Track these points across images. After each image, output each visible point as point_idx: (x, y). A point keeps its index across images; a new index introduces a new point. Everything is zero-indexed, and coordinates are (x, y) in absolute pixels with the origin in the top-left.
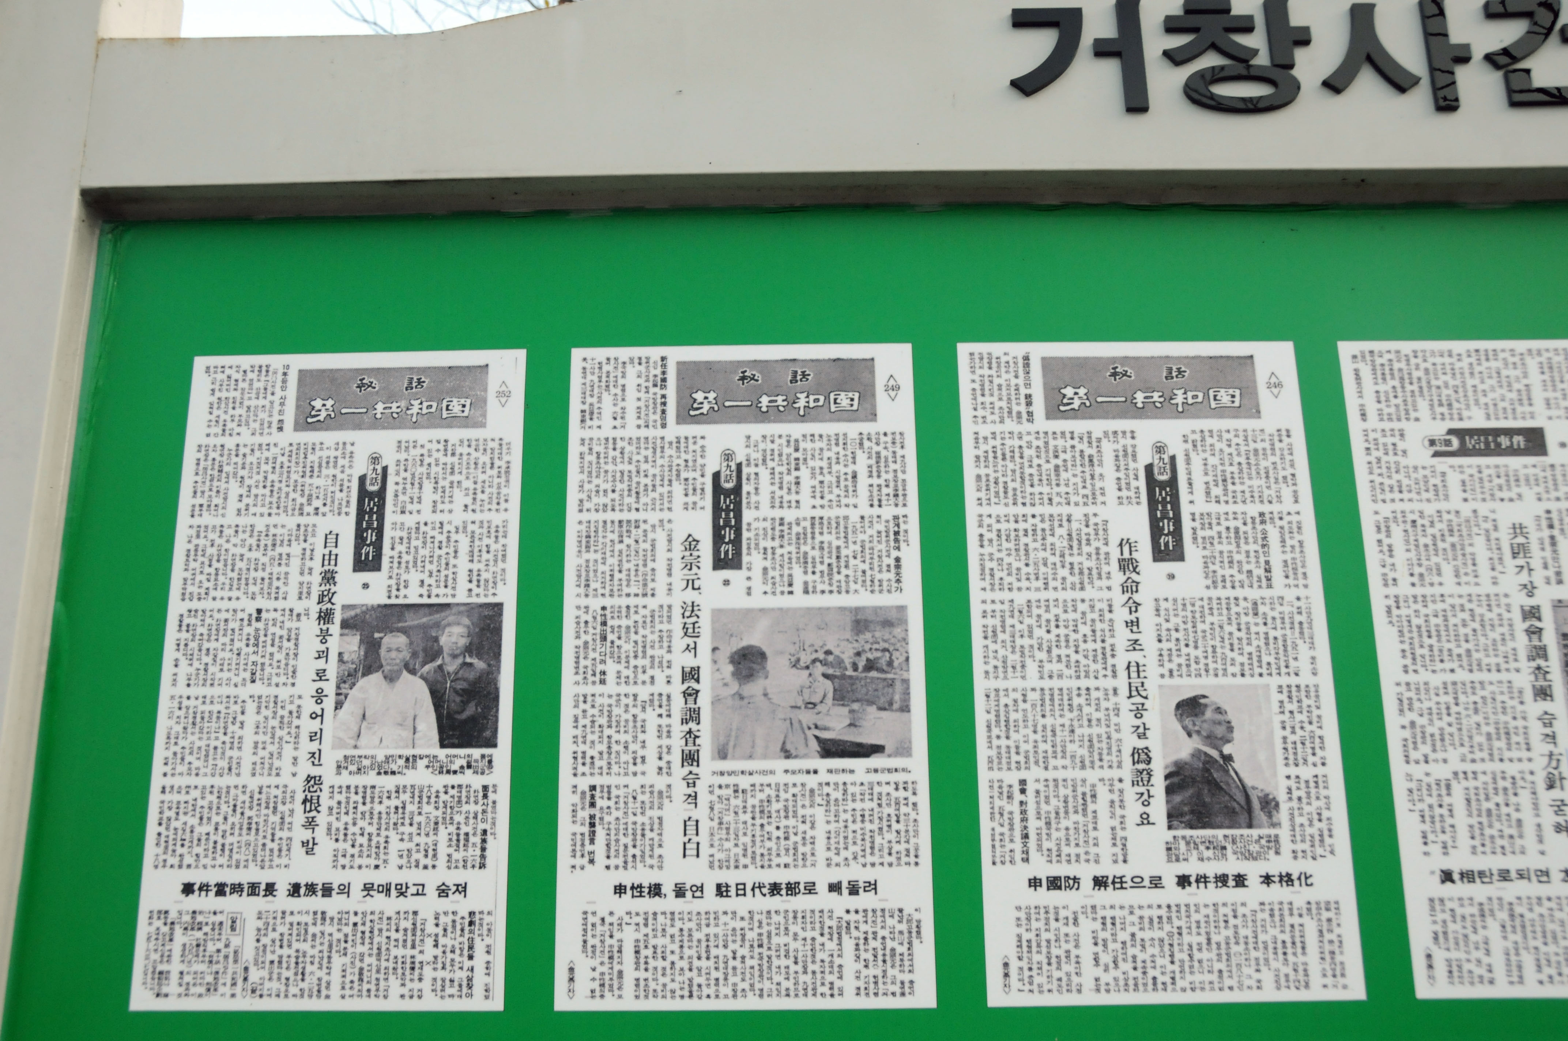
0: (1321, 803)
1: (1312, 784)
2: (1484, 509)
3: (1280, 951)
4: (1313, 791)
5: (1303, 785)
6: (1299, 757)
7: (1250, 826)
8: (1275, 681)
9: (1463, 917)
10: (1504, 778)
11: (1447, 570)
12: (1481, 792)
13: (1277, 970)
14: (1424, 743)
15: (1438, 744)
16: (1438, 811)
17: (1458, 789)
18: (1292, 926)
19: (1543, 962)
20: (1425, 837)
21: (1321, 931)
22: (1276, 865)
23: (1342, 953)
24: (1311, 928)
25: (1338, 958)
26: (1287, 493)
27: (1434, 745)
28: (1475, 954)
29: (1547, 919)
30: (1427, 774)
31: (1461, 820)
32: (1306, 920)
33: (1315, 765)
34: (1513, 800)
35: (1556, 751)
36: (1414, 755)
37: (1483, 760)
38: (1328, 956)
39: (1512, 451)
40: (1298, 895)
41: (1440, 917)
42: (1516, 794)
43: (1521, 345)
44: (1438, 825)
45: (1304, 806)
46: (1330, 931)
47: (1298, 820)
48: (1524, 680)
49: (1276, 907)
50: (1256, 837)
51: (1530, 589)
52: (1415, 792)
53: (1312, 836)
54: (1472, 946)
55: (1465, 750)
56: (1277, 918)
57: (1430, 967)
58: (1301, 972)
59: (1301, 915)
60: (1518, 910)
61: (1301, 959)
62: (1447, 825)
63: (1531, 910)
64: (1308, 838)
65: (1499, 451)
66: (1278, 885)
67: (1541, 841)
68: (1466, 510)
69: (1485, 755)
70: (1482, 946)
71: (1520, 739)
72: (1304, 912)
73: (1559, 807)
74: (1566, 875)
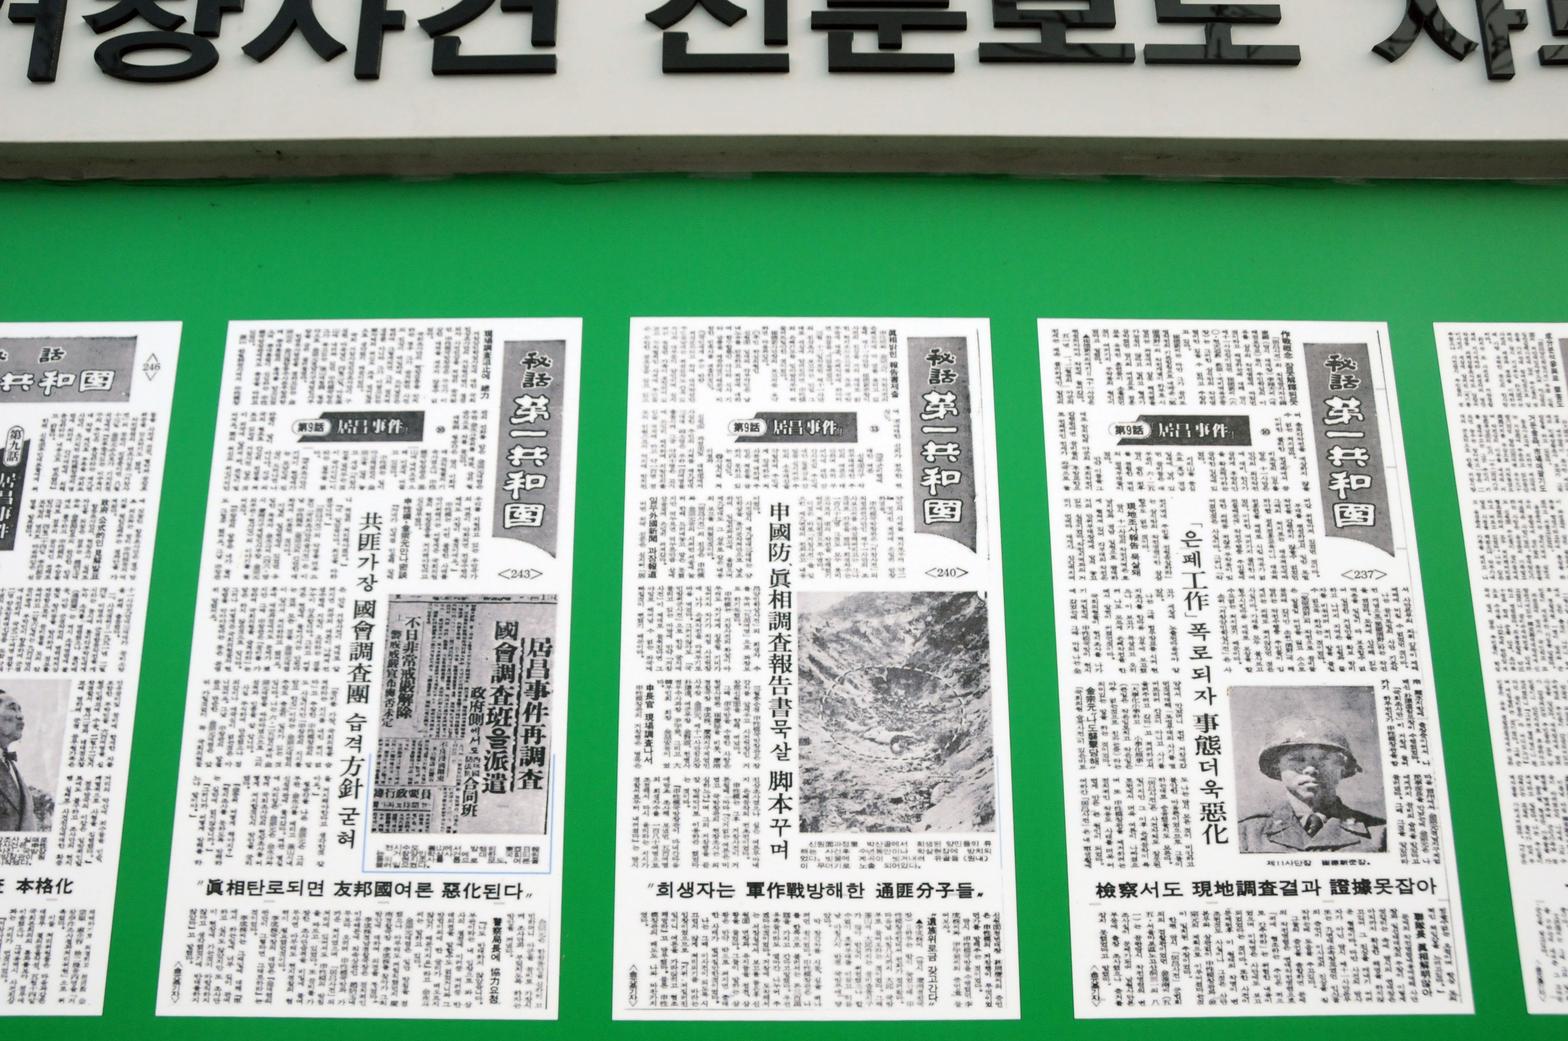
0: (99, 806)
1: (93, 786)
2: (339, 497)
3: (22, 962)
4: (93, 793)
5: (83, 786)
6: (86, 757)
7: (19, 828)
8: (78, 676)
9: (223, 931)
10: (297, 784)
11: (286, 562)
12: (270, 797)
13: (14, 982)
14: (220, 745)
15: (236, 746)
16: (219, 817)
17: (245, 795)
18: (40, 935)
19: (297, 980)
20: (200, 845)
21: (69, 942)
22: (36, 871)
23: (86, 965)
24: (60, 936)
25: (82, 971)
26: (136, 479)
27: (230, 747)
28: (227, 970)
29: (311, 935)
30: (217, 778)
31: (243, 828)
32: (57, 929)
33: (100, 766)
34: (302, 807)
35: (358, 757)
36: (207, 757)
37: (279, 764)
38: (71, 969)
39: (387, 436)
40: (53, 903)
41: (199, 929)
42: (305, 802)
43: (421, 324)
44: (217, 832)
45: (80, 808)
46: (79, 941)
47: (71, 823)
48: (341, 681)
49: (28, 915)
50: (22, 840)
51: (369, 583)
52: (200, 797)
53: (81, 841)
54: (225, 961)
55: (262, 753)
56: (26, 927)
57: (177, 982)
58: (39, 984)
59: (52, 924)
60: (282, 924)
61: (43, 970)
62: (226, 833)
63: (295, 925)
64: (77, 842)
65: (372, 436)
66: (35, 891)
67: (322, 852)
68: (321, 499)
69: (282, 759)
70: (236, 961)
71: (324, 743)
72: (57, 920)
73: (349, 816)
74: (343, 889)
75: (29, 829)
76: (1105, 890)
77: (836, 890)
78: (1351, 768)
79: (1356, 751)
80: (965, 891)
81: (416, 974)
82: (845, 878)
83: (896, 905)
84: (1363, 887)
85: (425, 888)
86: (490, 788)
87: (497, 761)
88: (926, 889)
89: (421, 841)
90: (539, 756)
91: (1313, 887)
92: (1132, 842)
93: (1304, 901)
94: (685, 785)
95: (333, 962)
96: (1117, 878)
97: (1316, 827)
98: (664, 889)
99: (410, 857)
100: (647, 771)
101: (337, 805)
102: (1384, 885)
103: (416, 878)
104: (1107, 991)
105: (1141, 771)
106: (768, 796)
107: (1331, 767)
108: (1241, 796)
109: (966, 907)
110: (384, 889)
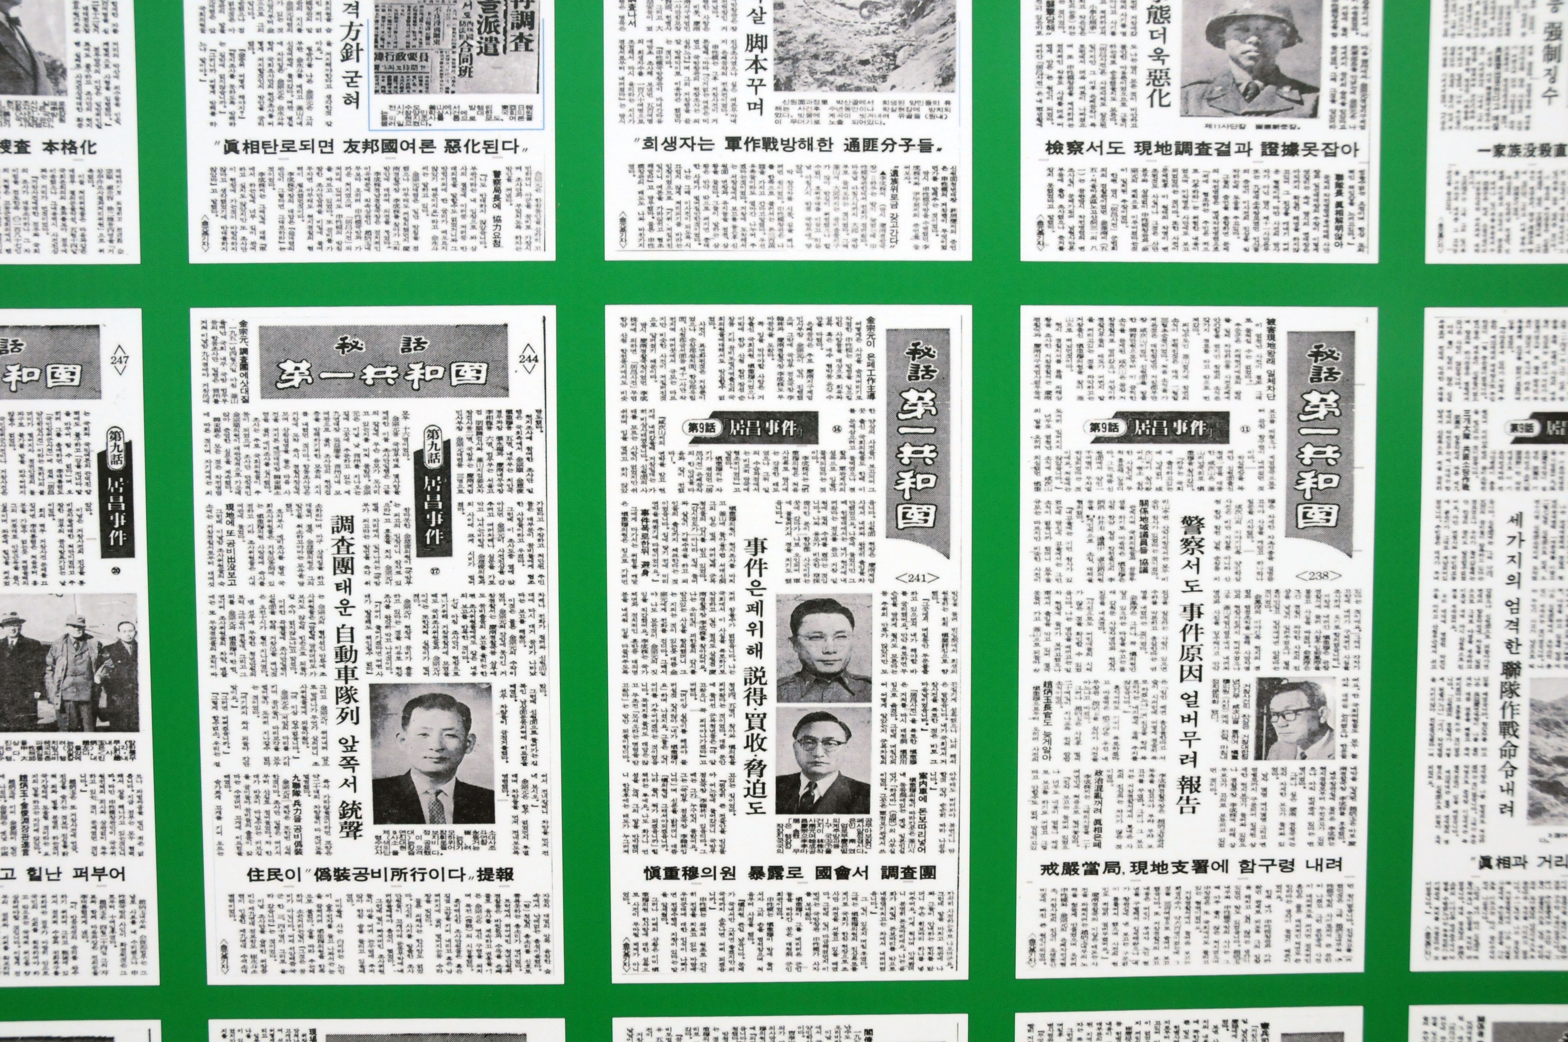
0: (111, 71)
1: (102, 52)
3: (59, 217)
4: (102, 58)
5: (92, 52)
6: (90, 23)
7: (35, 92)
9: (243, 187)
10: (299, 49)
12: (276, 62)
13: (55, 235)
14: (222, 11)
15: (237, 13)
16: (229, 81)
17: (252, 60)
18: (73, 193)
19: (315, 229)
20: (213, 107)
21: (101, 198)
22: (59, 132)
23: (120, 219)
24: (90, 193)
25: (116, 224)
27: (232, 14)
28: (250, 222)
29: (325, 189)
30: (222, 44)
31: (252, 91)
32: (87, 187)
33: (106, 32)
34: (306, 71)
35: (356, 22)
36: (210, 24)
37: (281, 30)
38: (106, 223)
40: (81, 163)
41: (220, 186)
42: (310, 66)
44: (228, 96)
45: (92, 73)
46: (110, 198)
47: (86, 88)
49: (58, 174)
50: (40, 104)
52: (208, 62)
53: (98, 105)
54: (248, 214)
55: (264, 20)
56: (58, 185)
57: (206, 233)
58: (78, 237)
59: (82, 183)
60: (298, 179)
61: (80, 225)
62: (236, 96)
63: (310, 179)
64: (94, 106)
66: (61, 152)
67: (329, 113)
69: (284, 25)
70: (258, 214)
71: (322, 9)
72: (86, 179)
73: (352, 79)
74: (352, 146)
75: (45, 93)
76: (1054, 148)
77: (807, 144)
78: (1292, 38)
79: (1299, 22)
80: (926, 146)
81: (424, 223)
82: (816, 133)
83: (862, 158)
84: (1292, 150)
85: (428, 144)
86: (484, 51)
87: (489, 25)
88: (890, 144)
89: (422, 101)
90: (529, 20)
91: (1244, 148)
92: (1081, 104)
93: (1237, 160)
94: (667, 47)
95: (348, 213)
96: (1065, 136)
97: (1251, 94)
98: (649, 143)
99: (412, 116)
100: (631, 34)
101: (340, 68)
102: (1311, 148)
103: (419, 135)
104: (1051, 237)
105: (1093, 38)
106: (744, 57)
107: (1274, 37)
108: (1186, 63)
109: (926, 161)
110: (390, 146)
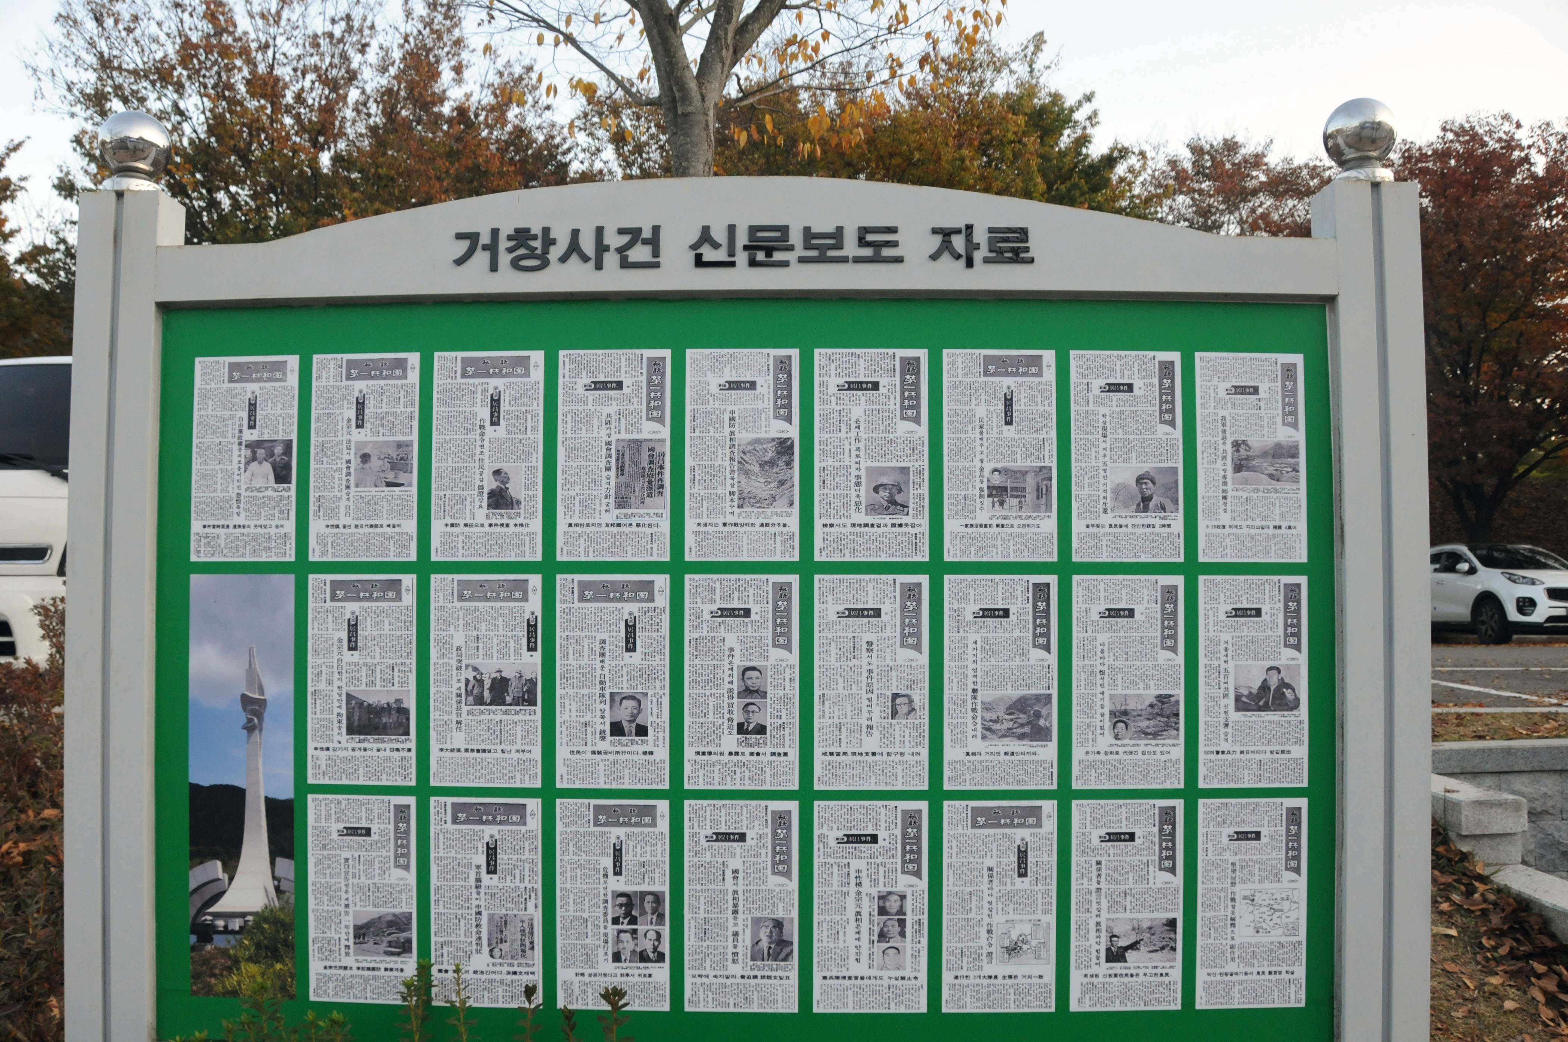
0: (535, 502)
1: (532, 496)
2: (598, 409)
3: (517, 546)
4: (532, 498)
5: (529, 497)
6: (529, 488)
7: (512, 509)
8: (524, 464)
9: (574, 537)
10: (592, 495)
11: (584, 429)
12: (584, 499)
13: (516, 552)
14: (568, 484)
15: (573, 484)
16: (570, 505)
17: (577, 499)
18: (522, 539)
19: (596, 550)
20: (565, 513)
21: (530, 541)
22: (519, 521)
23: (536, 547)
24: (527, 539)
26: (535, 403)
27: (571, 485)
28: (576, 548)
29: (599, 538)
30: (568, 494)
31: (577, 508)
32: (526, 537)
33: (534, 490)
34: (594, 502)
35: (609, 487)
36: (565, 488)
37: (586, 490)
38: (531, 548)
39: (612, 389)
40: (524, 530)
41: (567, 537)
42: (595, 500)
43: (620, 351)
44: (569, 509)
46: (533, 540)
48: (603, 465)
49: (518, 533)
51: (609, 436)
52: (564, 499)
53: (531, 512)
54: (575, 546)
55: (581, 486)
56: (517, 537)
57: (562, 551)
58: (523, 552)
60: (590, 535)
61: (523, 548)
62: (572, 509)
63: (594, 535)
65: (607, 389)
66: (519, 527)
67: (600, 515)
68: (593, 409)
69: (587, 488)
70: (578, 546)
71: (599, 483)
72: (526, 535)
73: (608, 504)
74: (607, 525)
75: (515, 509)
76: (825, 525)
77: (748, 525)
78: (900, 491)
79: (902, 486)
80: (785, 525)
81: (629, 549)
82: (751, 522)
83: (765, 529)
84: (901, 525)
85: (630, 525)
86: (649, 496)
87: (650, 488)
88: (773, 525)
89: (629, 511)
90: (662, 487)
91: (886, 525)
92: (833, 512)
93: (883, 529)
94: (704, 495)
95: (606, 546)
96: (829, 522)
97: (887, 508)
98: (699, 524)
99: (626, 516)
100: (693, 491)
101: (604, 501)
102: (907, 525)
103: (628, 522)
104: (824, 553)
105: (837, 491)
106: (728, 498)
107: (894, 491)
108: (867, 499)
109: (785, 530)
110: (619, 525)
